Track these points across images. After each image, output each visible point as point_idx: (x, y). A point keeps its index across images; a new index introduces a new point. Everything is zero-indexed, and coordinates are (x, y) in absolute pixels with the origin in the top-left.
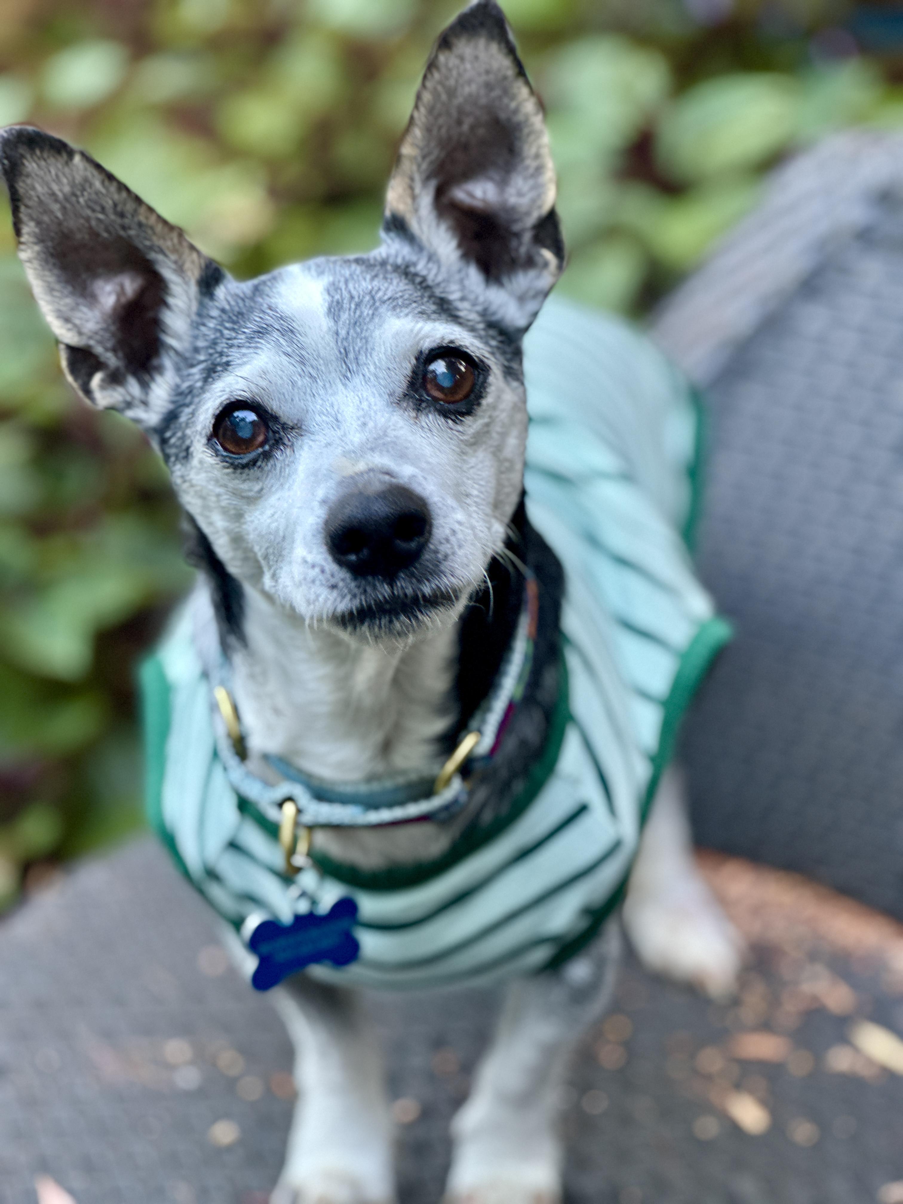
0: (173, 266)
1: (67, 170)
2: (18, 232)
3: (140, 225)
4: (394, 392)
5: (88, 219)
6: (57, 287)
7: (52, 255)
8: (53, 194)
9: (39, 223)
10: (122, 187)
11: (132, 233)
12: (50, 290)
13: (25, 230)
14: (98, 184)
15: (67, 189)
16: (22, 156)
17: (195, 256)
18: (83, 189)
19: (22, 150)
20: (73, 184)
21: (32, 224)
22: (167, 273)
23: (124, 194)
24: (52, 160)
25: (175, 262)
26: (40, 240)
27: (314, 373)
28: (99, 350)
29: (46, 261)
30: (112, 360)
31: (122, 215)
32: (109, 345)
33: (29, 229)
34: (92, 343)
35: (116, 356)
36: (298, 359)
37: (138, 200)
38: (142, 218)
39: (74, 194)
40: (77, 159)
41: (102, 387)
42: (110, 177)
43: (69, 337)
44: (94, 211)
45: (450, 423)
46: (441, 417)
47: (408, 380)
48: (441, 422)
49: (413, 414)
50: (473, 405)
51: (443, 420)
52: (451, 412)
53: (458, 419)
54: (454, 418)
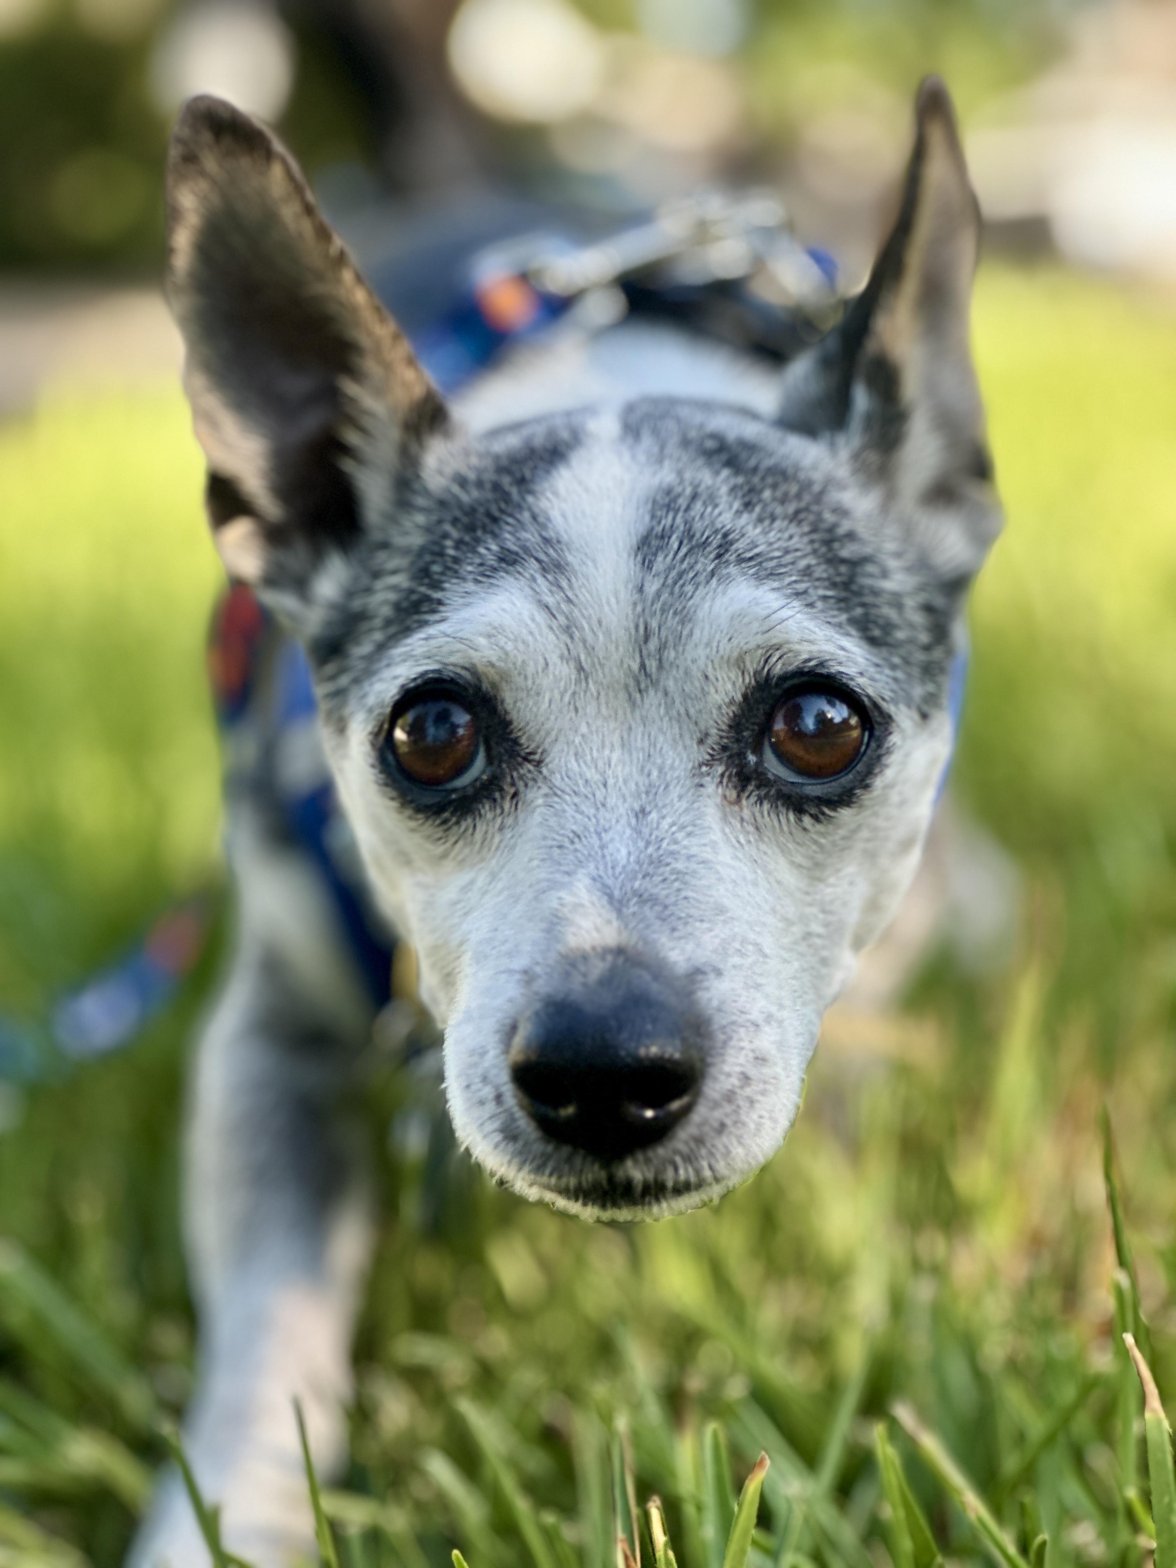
45: (807, 820)
46: (788, 809)
47: (734, 712)
48: (788, 820)
49: (732, 794)
50: (853, 788)
51: (791, 816)
52: (808, 799)
53: (823, 814)
54: (813, 811)
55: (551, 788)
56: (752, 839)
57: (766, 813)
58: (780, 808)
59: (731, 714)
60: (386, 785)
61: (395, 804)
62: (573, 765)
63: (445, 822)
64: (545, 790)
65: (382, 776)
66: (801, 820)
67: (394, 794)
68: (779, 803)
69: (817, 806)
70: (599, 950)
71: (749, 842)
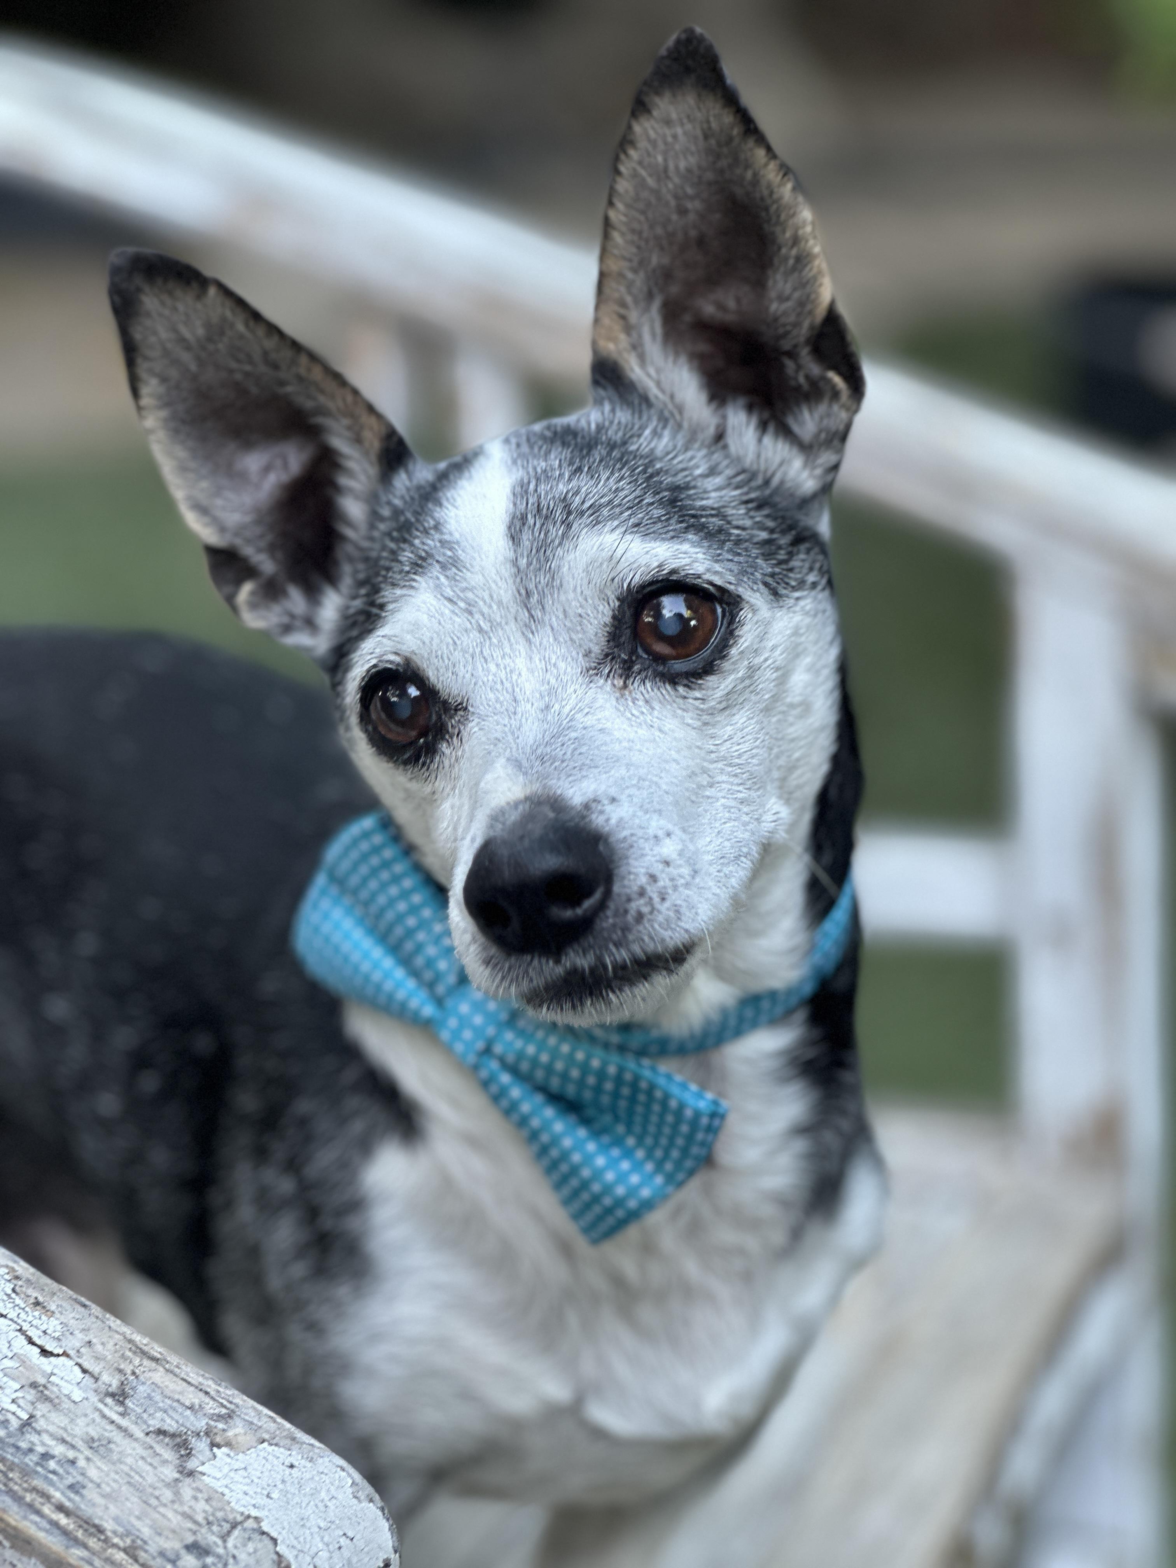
0: (347, 434)
1: (199, 306)
2: (135, 393)
3: (300, 379)
4: (590, 652)
5: (231, 371)
6: (193, 465)
7: (183, 422)
8: (182, 340)
9: (164, 380)
10: (273, 330)
11: (289, 389)
12: (183, 469)
13: (145, 391)
14: (240, 327)
15: (201, 332)
16: (139, 290)
17: (373, 421)
18: (222, 333)
19: (138, 280)
20: (208, 325)
21: (154, 382)
22: (340, 443)
23: (276, 338)
24: (179, 293)
25: (349, 428)
26: (166, 404)
27: (485, 626)
28: (248, 551)
29: (176, 431)
30: (267, 565)
31: (276, 367)
32: (263, 544)
33: (151, 388)
34: (238, 542)
35: (273, 556)
36: (462, 605)
37: (296, 346)
38: (302, 371)
39: (209, 339)
40: (212, 291)
41: (253, 606)
42: (256, 316)
43: (209, 535)
44: (238, 361)
45: (681, 689)
46: (664, 684)
47: (608, 632)
48: (666, 689)
49: (619, 682)
50: (713, 661)
51: (668, 687)
52: (679, 675)
53: (692, 682)
54: (685, 682)
55: (479, 718)
56: (645, 711)
57: (650, 689)
58: (659, 684)
59: (606, 634)
60: (380, 754)
61: (391, 765)
62: (491, 696)
63: (424, 764)
64: (476, 720)
65: (374, 749)
66: (676, 690)
67: (385, 759)
68: (658, 679)
69: (687, 678)
70: (512, 803)
71: (643, 713)
